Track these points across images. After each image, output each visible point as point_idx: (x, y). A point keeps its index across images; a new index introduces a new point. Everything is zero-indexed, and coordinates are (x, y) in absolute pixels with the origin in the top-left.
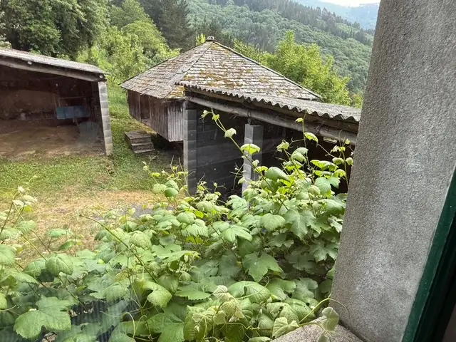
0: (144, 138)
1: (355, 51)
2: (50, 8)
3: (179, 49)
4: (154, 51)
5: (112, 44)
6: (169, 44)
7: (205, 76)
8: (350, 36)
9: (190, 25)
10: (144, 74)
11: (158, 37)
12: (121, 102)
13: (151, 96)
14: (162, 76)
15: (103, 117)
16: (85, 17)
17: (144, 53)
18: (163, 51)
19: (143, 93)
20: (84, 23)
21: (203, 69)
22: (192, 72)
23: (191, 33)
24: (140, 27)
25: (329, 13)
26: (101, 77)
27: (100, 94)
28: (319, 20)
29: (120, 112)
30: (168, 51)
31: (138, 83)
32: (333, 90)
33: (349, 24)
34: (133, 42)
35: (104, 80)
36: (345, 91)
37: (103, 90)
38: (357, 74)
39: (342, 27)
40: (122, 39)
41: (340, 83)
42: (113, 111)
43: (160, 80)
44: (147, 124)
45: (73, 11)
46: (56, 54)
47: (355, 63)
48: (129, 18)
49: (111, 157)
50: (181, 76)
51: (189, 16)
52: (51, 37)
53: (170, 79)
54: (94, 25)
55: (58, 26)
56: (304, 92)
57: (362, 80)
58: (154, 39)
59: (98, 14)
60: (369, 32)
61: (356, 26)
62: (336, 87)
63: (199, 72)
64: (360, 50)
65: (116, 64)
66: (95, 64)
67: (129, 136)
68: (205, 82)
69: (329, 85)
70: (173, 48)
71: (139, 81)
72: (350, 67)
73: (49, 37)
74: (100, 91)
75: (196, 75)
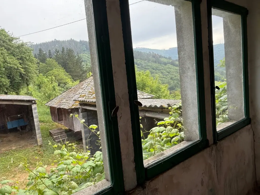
0: (61, 132)
1: (172, 70)
2: (4, 69)
3: (79, 81)
4: (65, 84)
5: (40, 83)
6: (73, 78)
7: (92, 94)
8: (168, 64)
9: (84, 68)
10: (59, 97)
11: (67, 76)
12: (47, 114)
13: (63, 108)
14: (68, 97)
15: (35, 123)
16: (25, 71)
17: (59, 85)
18: (70, 83)
19: (58, 107)
20: (24, 74)
21: (90, 90)
22: (85, 93)
23: (85, 72)
24: (56, 72)
25: (155, 54)
26: (33, 102)
27: (33, 111)
28: (151, 58)
29: (46, 120)
30: (73, 82)
31: (55, 102)
32: (161, 92)
33: (166, 58)
34: (52, 81)
35: (35, 103)
36: (168, 91)
37: (35, 109)
38: (175, 81)
39: (163, 60)
40: (45, 80)
41: (164, 88)
42: (42, 119)
43: (67, 99)
44: (62, 124)
45: (17, 69)
46: (7, 92)
47: (174, 76)
48: (50, 68)
49: (41, 146)
50: (79, 96)
51: (83, 63)
52: (4, 83)
53: (72, 98)
54: (29, 74)
55: (9, 77)
56: (145, 95)
57: (178, 84)
58: (65, 77)
59: (31, 69)
60: (176, 60)
61: (170, 58)
62: (162, 90)
63: (88, 92)
64: (174, 69)
65: (43, 93)
66: (31, 95)
67: (52, 132)
68: (92, 97)
69: (159, 89)
70: (75, 80)
71: (56, 101)
72: (171, 78)
73: (3, 84)
74: (33, 110)
75: (87, 94)
